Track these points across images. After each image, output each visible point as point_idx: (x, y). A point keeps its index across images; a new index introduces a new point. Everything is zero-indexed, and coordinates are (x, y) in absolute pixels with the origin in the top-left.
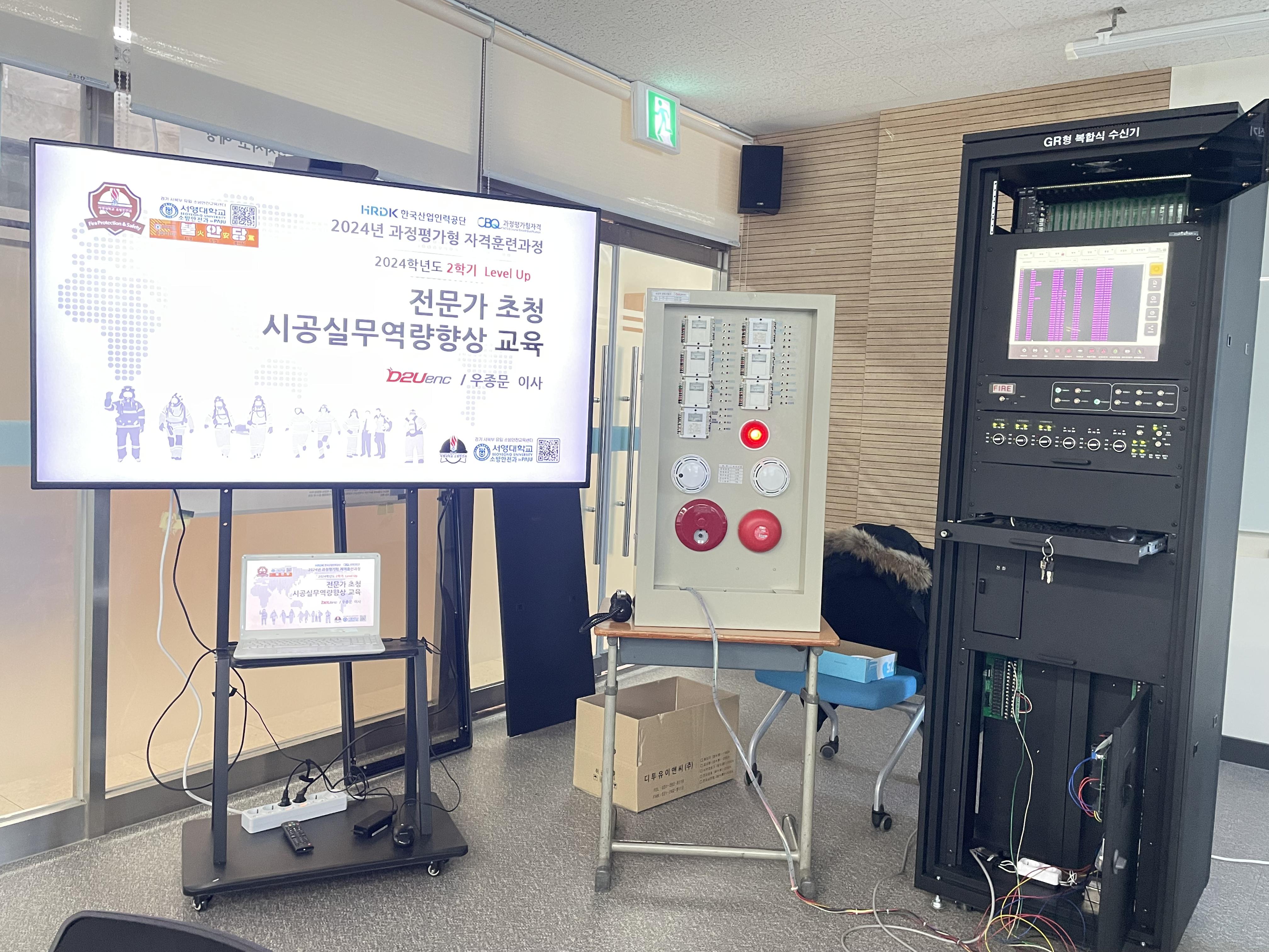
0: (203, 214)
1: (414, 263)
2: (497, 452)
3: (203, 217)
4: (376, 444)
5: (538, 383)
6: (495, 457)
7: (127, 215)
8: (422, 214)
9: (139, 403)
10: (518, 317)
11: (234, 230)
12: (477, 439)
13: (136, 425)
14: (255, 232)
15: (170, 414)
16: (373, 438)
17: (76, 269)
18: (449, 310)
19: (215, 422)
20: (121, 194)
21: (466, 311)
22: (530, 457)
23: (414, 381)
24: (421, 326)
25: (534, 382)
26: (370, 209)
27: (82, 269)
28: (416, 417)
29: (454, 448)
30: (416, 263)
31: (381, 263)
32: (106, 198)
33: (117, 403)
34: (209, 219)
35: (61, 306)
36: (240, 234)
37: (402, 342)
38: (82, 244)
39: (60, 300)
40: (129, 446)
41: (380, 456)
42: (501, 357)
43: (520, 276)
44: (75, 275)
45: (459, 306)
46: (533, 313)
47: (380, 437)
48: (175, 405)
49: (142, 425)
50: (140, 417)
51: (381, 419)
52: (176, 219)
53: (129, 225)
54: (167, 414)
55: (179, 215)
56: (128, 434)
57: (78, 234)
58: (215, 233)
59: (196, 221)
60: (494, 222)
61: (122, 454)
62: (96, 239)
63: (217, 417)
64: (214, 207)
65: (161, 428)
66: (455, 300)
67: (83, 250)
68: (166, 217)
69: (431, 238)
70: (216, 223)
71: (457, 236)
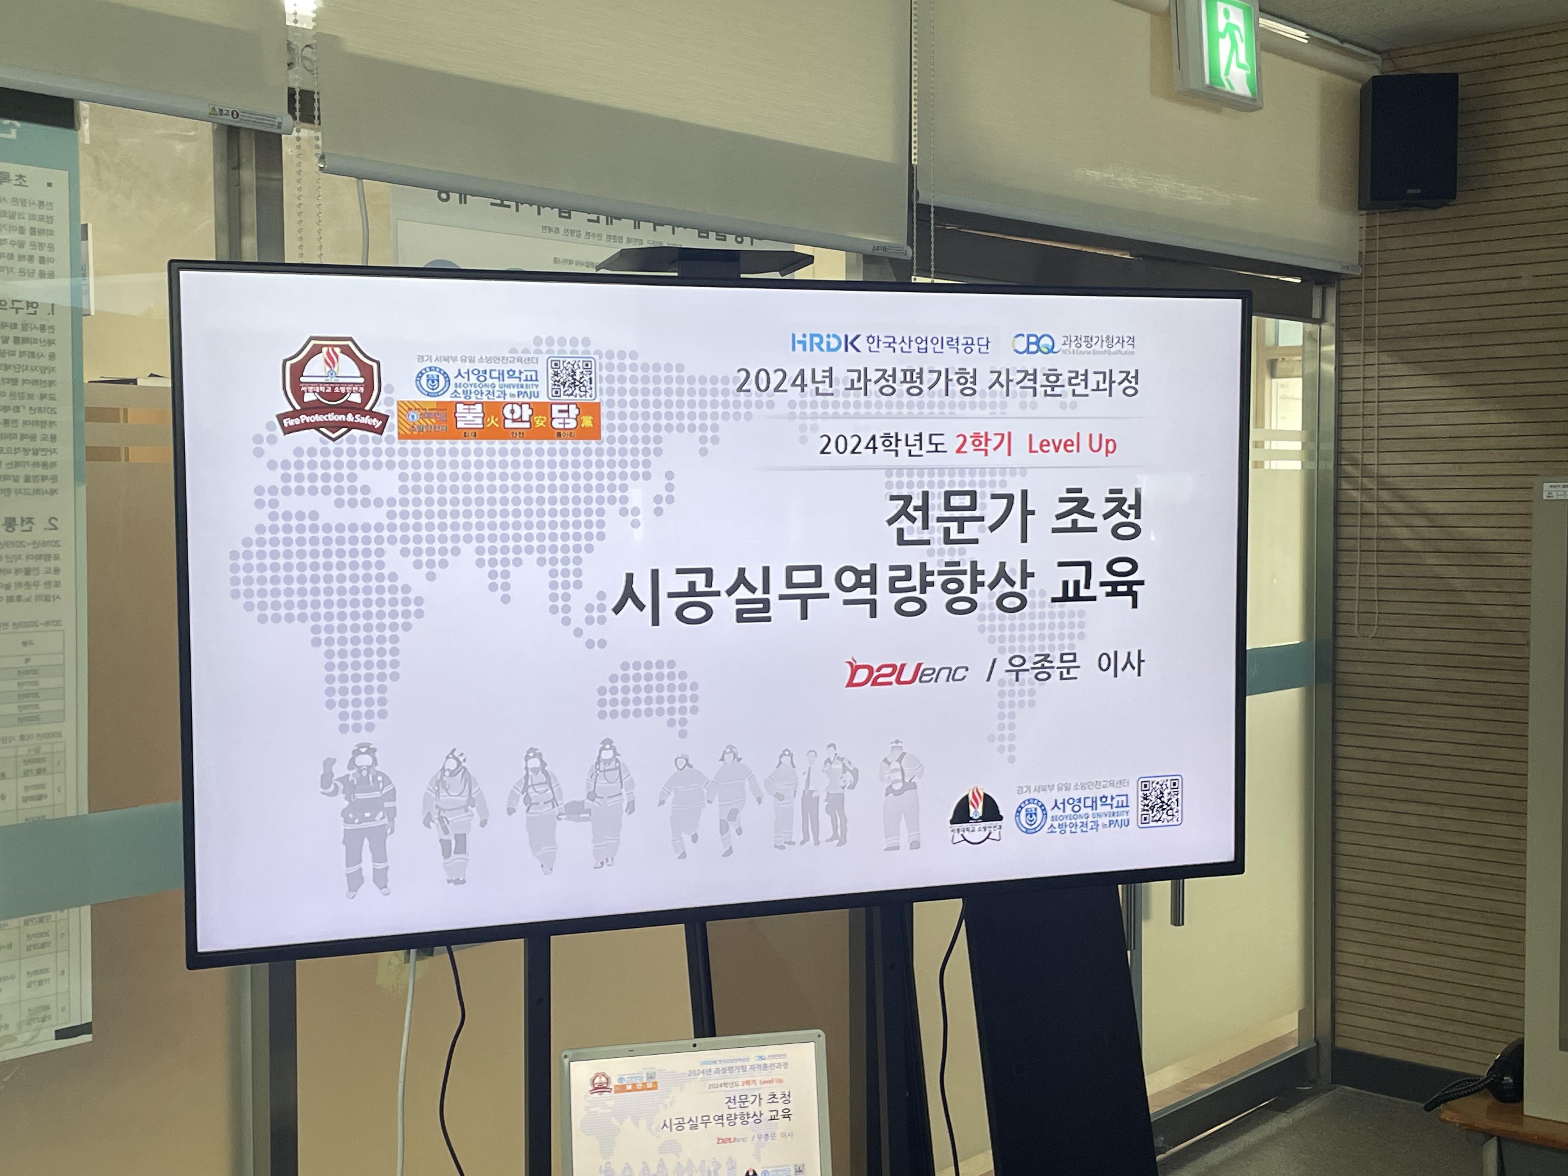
0: (496, 382)
1: (893, 440)
2: (1060, 812)
3: (497, 388)
4: (829, 818)
5: (1135, 663)
6: (1056, 824)
7: (356, 398)
8: (907, 341)
9: (383, 775)
10: (1094, 530)
11: (555, 408)
12: (1020, 790)
13: (380, 819)
14: (593, 409)
15: (443, 793)
16: (823, 805)
17: (262, 517)
18: (961, 530)
19: (528, 801)
20: (342, 356)
21: (993, 528)
22: (1125, 817)
23: (899, 682)
24: (908, 569)
25: (1129, 661)
26: (808, 339)
27: (273, 516)
28: (904, 754)
29: (976, 811)
30: (897, 440)
31: (831, 448)
32: (316, 369)
33: (344, 779)
34: (508, 391)
35: (235, 594)
36: (565, 415)
37: (873, 603)
38: (272, 465)
39: (235, 581)
40: (367, 865)
41: (837, 841)
42: (1062, 615)
43: (1095, 446)
44: (260, 529)
45: (981, 519)
46: (1124, 520)
47: (836, 803)
48: (453, 774)
49: (392, 820)
50: (386, 805)
51: (838, 766)
52: (446, 398)
53: (359, 419)
54: (438, 792)
55: (452, 389)
56: (366, 840)
57: (265, 445)
58: (520, 420)
59: (485, 399)
60: (1046, 341)
61: (355, 882)
62: (298, 452)
63: (530, 790)
64: (517, 367)
65: (427, 822)
66: (973, 507)
67: (274, 478)
68: (428, 394)
69: (925, 387)
70: (521, 399)
71: (974, 377)
